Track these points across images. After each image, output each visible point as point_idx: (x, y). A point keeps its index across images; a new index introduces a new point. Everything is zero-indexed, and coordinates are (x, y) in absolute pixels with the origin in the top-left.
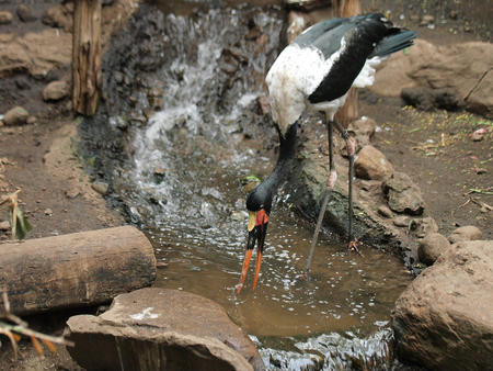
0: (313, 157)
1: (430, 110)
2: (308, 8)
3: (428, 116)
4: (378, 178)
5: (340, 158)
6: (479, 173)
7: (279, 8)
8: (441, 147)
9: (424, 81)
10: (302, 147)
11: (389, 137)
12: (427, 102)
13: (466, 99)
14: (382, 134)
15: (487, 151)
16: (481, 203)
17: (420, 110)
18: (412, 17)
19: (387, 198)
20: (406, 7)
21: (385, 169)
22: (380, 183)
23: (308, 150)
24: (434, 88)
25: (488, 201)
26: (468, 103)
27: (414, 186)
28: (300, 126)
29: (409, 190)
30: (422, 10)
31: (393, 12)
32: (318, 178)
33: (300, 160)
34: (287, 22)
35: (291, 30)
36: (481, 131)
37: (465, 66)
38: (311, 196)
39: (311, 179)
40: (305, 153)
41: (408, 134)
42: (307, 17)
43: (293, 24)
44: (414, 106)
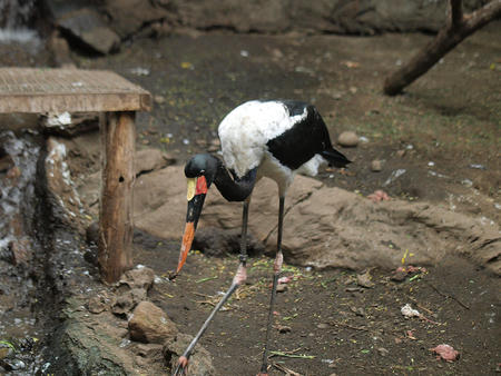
0: (77, 316)
1: (222, 256)
2: (71, 132)
3: (218, 262)
4: (159, 340)
5: (111, 317)
6: (283, 332)
7: (36, 133)
8: (235, 300)
9: (214, 220)
10: (64, 303)
11: (170, 290)
12: (217, 245)
13: (265, 241)
14: (162, 285)
15: (292, 304)
16: (286, 369)
17: (209, 255)
18: (199, 142)
19: (170, 366)
20: (191, 130)
21: (166, 329)
22: (161, 347)
23: (72, 308)
24: (226, 228)
25: (292, 366)
26: (268, 246)
27: (202, 349)
28: (61, 278)
29: (196, 356)
30: (210, 133)
31: (176, 136)
32: (85, 341)
33: (62, 320)
34: (45, 150)
35: (50, 160)
36: (284, 279)
37: (263, 201)
38: (76, 364)
39: (76, 343)
40: (69, 311)
41: (195, 285)
42: (70, 143)
43: (53, 153)
44: (202, 251)
